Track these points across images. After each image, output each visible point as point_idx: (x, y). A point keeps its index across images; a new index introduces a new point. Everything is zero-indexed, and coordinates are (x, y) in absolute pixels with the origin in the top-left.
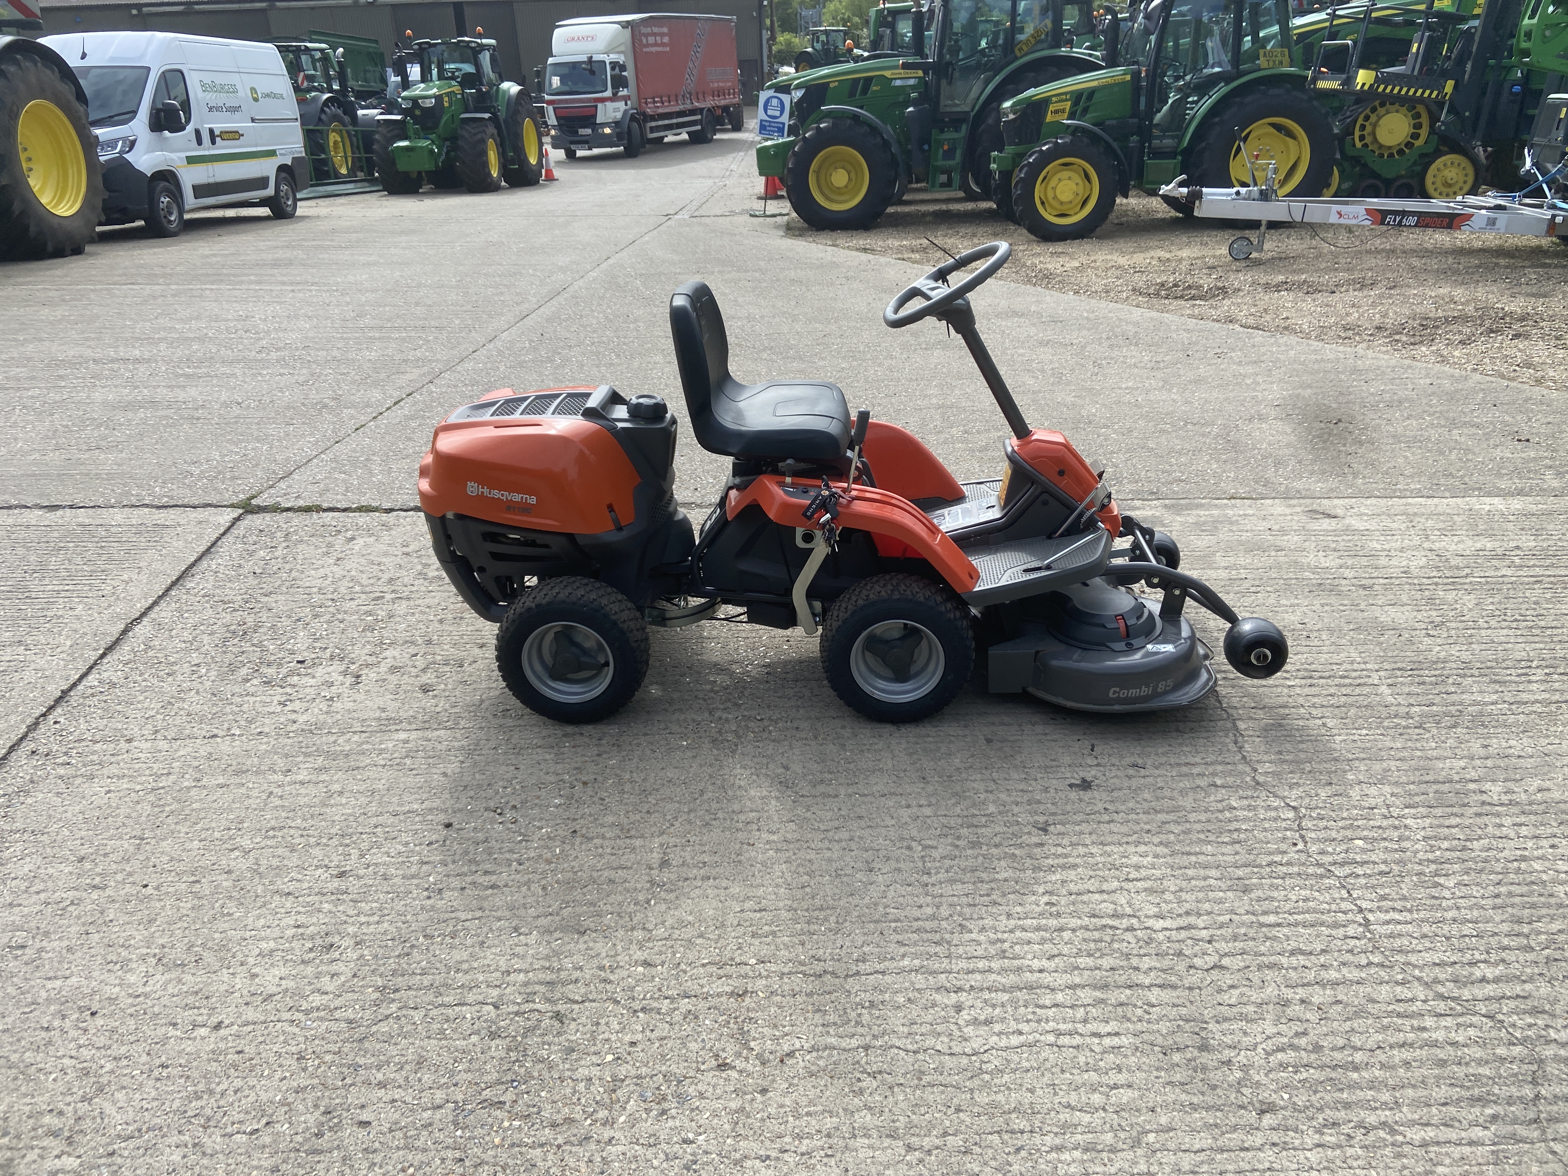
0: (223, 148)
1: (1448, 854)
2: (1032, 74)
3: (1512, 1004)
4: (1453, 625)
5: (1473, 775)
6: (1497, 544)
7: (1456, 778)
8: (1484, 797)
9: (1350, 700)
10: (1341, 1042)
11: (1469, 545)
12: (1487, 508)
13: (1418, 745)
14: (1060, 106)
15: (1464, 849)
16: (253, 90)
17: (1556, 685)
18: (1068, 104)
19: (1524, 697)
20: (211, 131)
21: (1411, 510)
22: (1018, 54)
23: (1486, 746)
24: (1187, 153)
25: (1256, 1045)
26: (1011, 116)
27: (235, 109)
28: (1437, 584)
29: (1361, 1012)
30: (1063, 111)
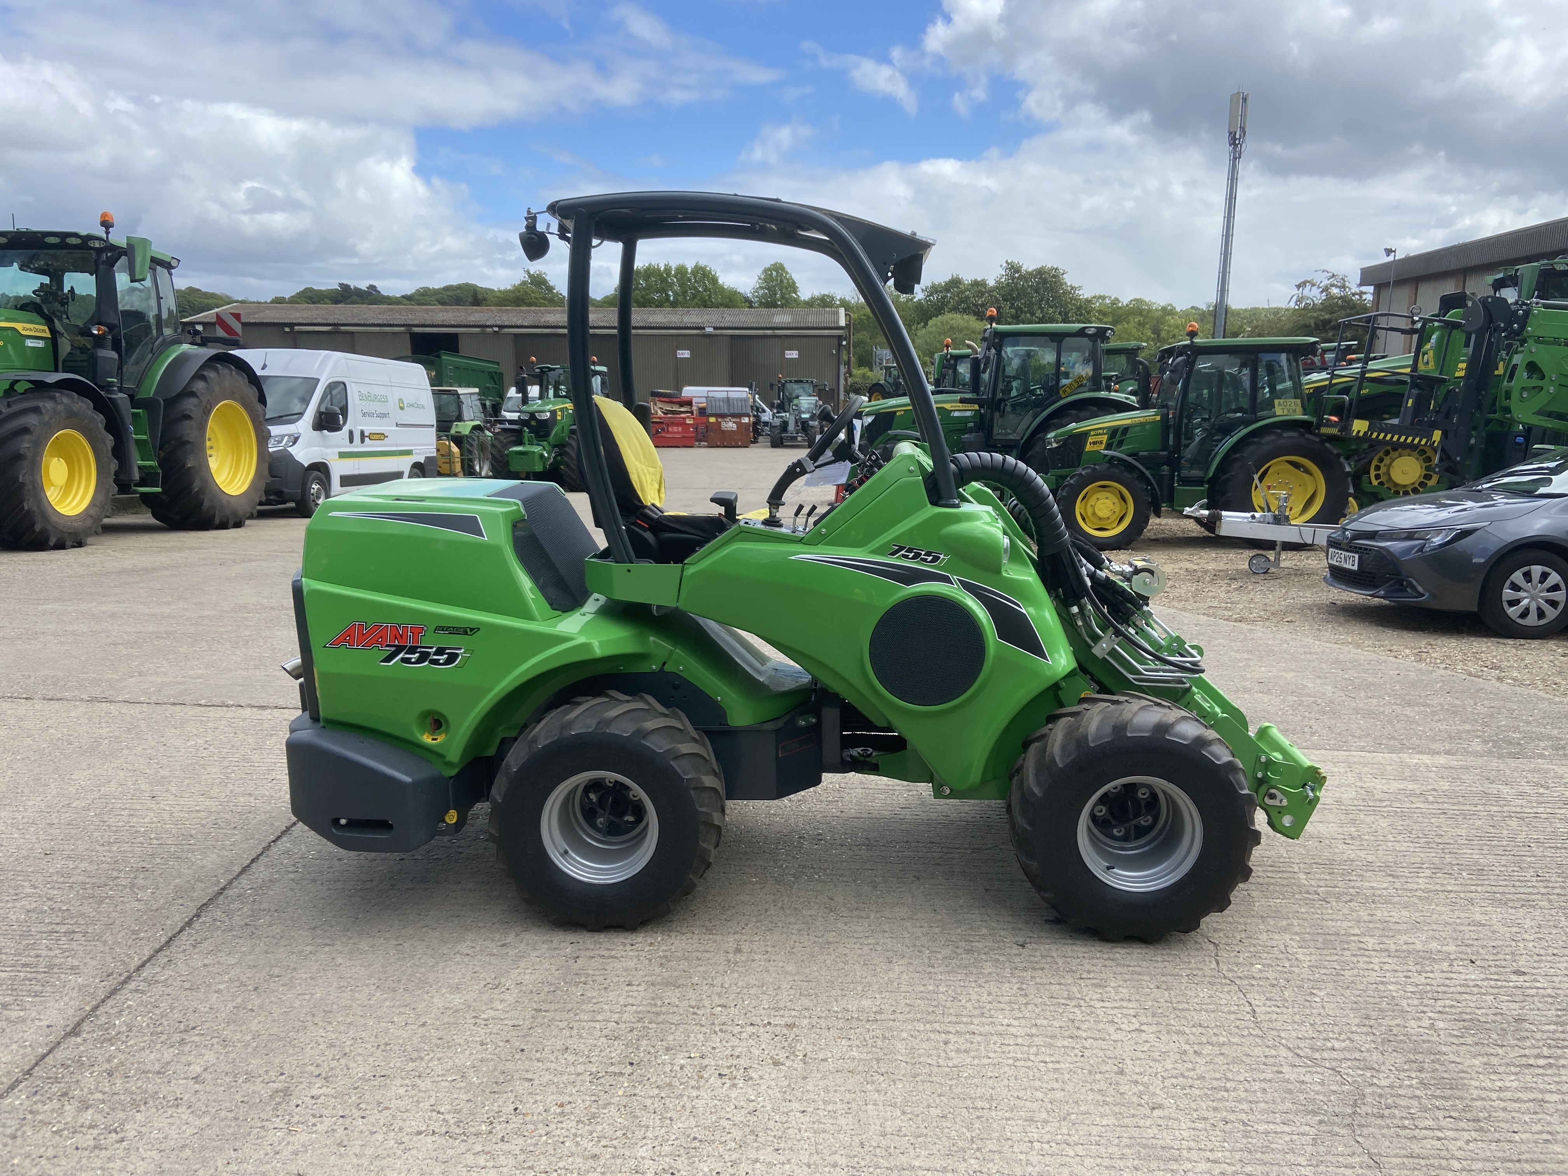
0: (370, 446)
1: (1325, 977)
2: (1074, 412)
3: (1349, 1063)
4: (1366, 837)
5: (1357, 931)
6: (1416, 787)
7: (1343, 932)
8: (1362, 945)
9: (1272, 881)
10: (1218, 1076)
11: (1395, 786)
12: (1416, 761)
13: (1319, 911)
14: (1099, 438)
15: (1338, 975)
16: (401, 401)
17: (1438, 881)
18: (1105, 438)
19: (1409, 886)
20: (362, 433)
21: (1352, 759)
22: (1063, 396)
23: (1372, 915)
24: (1213, 481)
25: (1156, 1074)
26: (1055, 445)
27: (383, 416)
28: (1360, 810)
29: (1236, 1061)
30: (1101, 442)
